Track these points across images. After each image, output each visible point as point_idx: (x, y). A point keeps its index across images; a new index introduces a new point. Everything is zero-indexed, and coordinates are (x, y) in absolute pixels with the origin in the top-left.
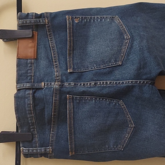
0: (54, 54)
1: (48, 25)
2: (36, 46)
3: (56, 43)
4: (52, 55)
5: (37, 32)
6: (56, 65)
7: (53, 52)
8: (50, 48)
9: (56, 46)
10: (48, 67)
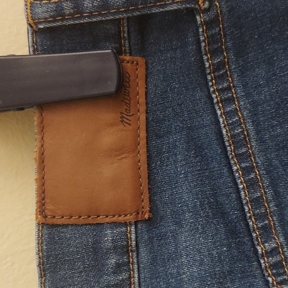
0: (252, 185)
1: (212, 14)
2: (143, 142)
3: (254, 114)
4: (238, 191)
5: (141, 61)
6: (273, 252)
7: (243, 169)
8: (225, 147)
9: (258, 132)
10: (230, 272)
